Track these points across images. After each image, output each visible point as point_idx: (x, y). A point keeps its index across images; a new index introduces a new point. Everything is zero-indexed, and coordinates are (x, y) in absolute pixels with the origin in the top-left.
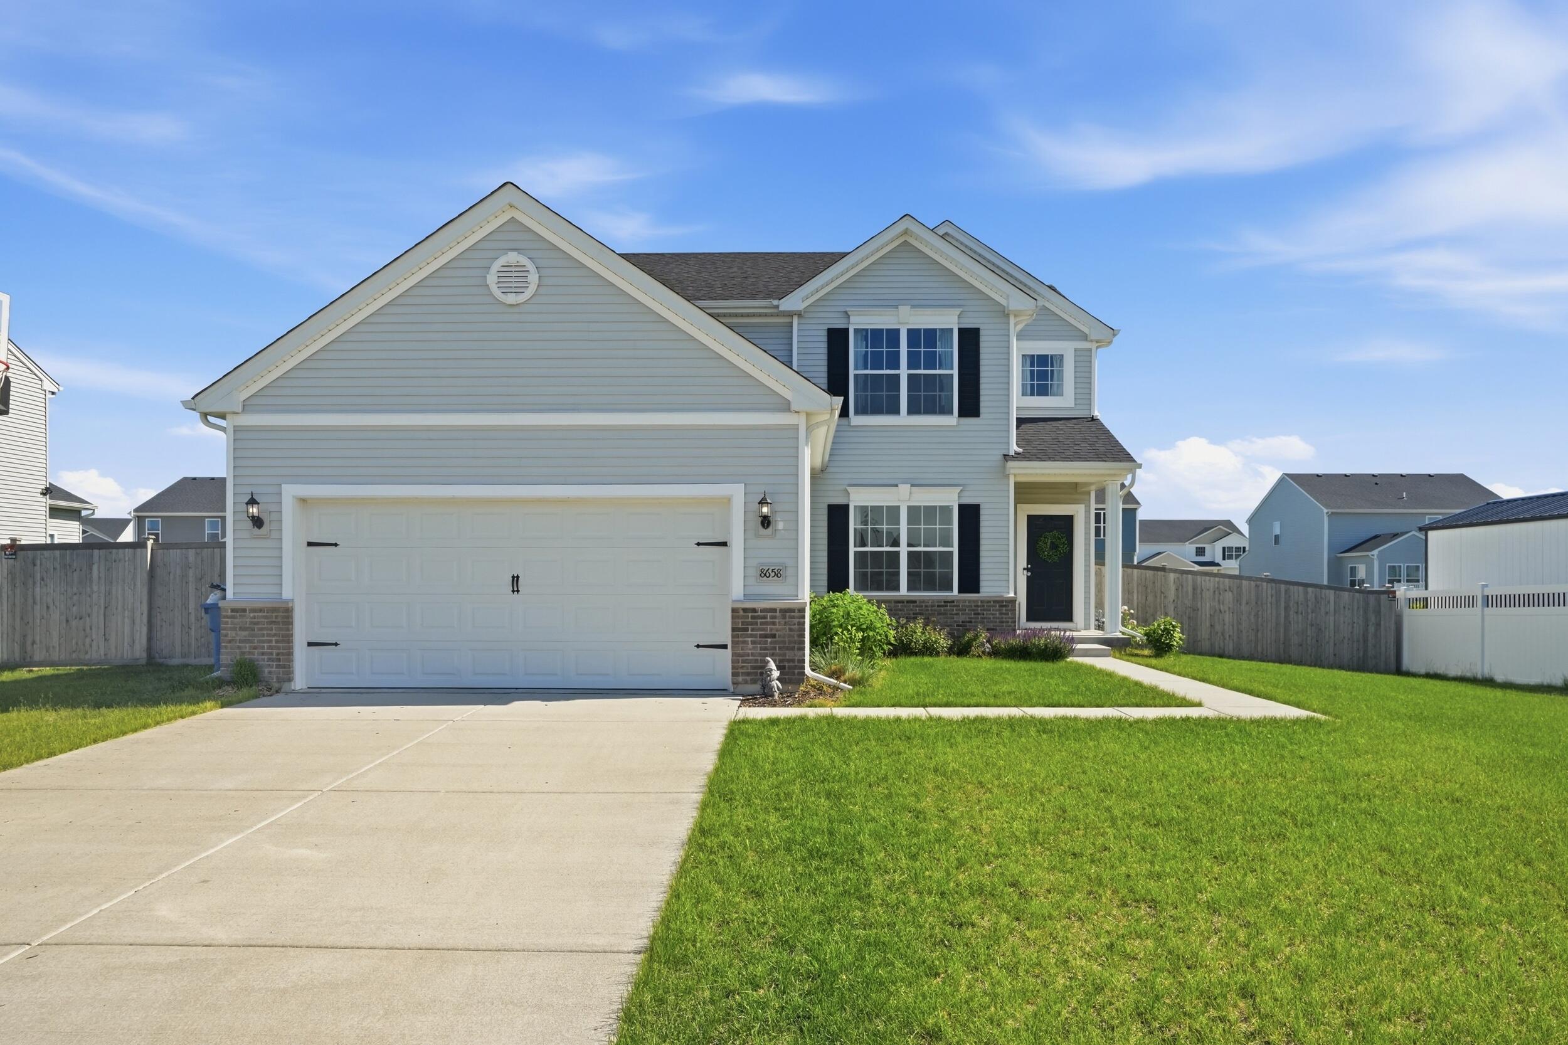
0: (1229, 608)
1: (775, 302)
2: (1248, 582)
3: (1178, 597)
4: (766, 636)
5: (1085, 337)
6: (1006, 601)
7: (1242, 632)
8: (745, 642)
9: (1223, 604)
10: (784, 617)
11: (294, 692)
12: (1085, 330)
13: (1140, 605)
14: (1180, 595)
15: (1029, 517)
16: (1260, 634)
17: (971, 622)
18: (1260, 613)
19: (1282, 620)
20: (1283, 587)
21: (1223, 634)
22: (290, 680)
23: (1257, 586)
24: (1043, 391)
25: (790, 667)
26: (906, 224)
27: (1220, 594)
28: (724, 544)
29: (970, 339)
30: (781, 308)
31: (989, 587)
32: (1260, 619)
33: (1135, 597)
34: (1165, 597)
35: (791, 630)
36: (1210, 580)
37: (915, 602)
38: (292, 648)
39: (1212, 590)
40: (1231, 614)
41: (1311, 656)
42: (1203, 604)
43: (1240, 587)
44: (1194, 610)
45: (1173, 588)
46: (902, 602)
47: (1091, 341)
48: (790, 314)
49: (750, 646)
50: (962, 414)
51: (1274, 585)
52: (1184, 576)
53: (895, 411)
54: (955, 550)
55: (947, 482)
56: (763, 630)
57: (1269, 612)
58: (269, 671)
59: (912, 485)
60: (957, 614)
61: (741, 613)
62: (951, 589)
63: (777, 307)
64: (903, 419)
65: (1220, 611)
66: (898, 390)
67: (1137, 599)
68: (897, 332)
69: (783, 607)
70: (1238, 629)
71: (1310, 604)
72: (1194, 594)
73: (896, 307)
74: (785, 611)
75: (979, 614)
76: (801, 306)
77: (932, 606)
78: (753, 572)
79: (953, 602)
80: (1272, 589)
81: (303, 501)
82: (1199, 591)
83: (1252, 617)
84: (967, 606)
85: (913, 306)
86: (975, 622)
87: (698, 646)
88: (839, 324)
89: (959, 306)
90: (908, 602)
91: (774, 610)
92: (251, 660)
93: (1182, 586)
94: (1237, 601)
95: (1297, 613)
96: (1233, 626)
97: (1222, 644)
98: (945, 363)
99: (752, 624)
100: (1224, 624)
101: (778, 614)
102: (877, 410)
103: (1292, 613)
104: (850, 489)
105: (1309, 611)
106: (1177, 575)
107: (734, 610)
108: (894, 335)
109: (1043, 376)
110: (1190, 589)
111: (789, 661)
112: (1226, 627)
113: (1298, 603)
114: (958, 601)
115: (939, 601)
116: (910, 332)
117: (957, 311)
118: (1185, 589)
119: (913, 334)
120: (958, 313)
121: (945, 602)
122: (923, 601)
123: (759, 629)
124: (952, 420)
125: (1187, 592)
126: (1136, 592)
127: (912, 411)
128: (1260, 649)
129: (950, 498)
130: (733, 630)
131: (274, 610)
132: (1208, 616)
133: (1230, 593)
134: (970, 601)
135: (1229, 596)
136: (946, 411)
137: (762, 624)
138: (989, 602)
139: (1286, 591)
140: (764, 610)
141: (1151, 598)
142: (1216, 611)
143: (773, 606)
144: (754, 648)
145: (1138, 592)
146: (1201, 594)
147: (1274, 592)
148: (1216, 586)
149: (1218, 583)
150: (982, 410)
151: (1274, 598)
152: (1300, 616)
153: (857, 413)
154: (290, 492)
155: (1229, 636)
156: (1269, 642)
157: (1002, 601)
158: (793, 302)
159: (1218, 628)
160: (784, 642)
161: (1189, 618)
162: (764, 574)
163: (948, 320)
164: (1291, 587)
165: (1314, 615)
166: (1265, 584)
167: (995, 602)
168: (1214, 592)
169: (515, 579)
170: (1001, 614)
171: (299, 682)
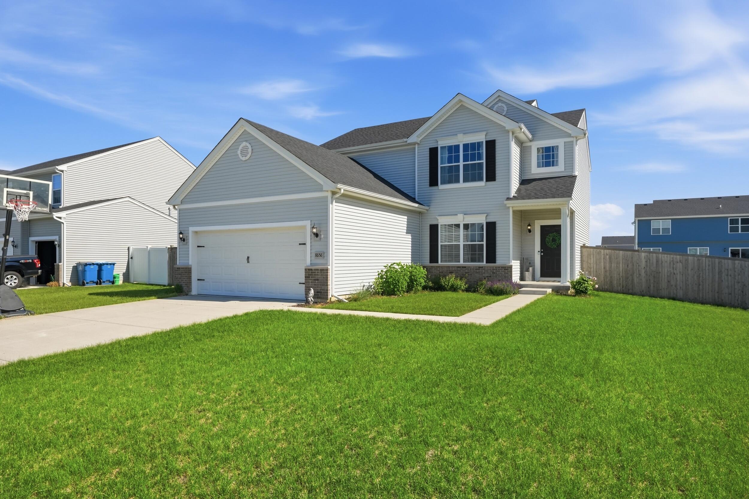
0: (680, 272)
1: (405, 140)
2: (692, 257)
3: (647, 266)
4: (315, 280)
5: (569, 136)
6: (507, 267)
7: (688, 285)
8: (309, 282)
9: (676, 269)
10: (321, 273)
11: (192, 295)
12: (570, 132)
13: (624, 270)
14: (648, 265)
15: (541, 226)
16: (701, 287)
17: (491, 277)
18: (701, 275)
19: (717, 279)
20: (717, 261)
21: (676, 286)
22: (191, 291)
23: (698, 260)
24: (547, 164)
25: (323, 292)
26: (459, 97)
27: (674, 264)
28: (305, 244)
29: (491, 145)
30: (408, 142)
31: (500, 261)
32: (701, 278)
33: (621, 265)
34: (639, 266)
35: (323, 278)
36: (667, 257)
37: (465, 267)
38: (191, 281)
39: (668, 262)
40: (681, 276)
41: (738, 300)
42: (663, 270)
43: (687, 260)
44: (657, 273)
45: (644, 261)
46: (460, 267)
47: (573, 137)
48: (414, 144)
49: (311, 284)
50: (487, 180)
51: (710, 259)
52: (651, 254)
53: (457, 181)
54: (484, 243)
55: (481, 212)
56: (315, 277)
57: (707, 274)
58: (185, 288)
59: (465, 214)
60: (484, 273)
61: (308, 271)
62: (483, 262)
63: (406, 142)
64: (462, 185)
65: (674, 274)
66: (459, 172)
67: (622, 266)
68: (458, 146)
69: (321, 268)
70: (686, 284)
71: (736, 270)
72: (657, 264)
73: (456, 135)
74: (322, 270)
75: (494, 273)
76: (418, 140)
77: (473, 269)
78: (314, 255)
79: (482, 267)
80: (709, 261)
81: (196, 232)
82: (660, 263)
83: (695, 277)
84: (489, 269)
85: (464, 134)
86: (493, 277)
87: (300, 283)
88: (433, 146)
89: (485, 131)
90: (463, 267)
91: (318, 270)
92: (181, 285)
93: (650, 260)
94: (685, 268)
95: (727, 275)
96: (683, 282)
97: (675, 291)
98: (480, 158)
99: (311, 275)
100: (677, 281)
101: (319, 271)
102: (450, 182)
103: (723, 275)
104: (438, 218)
105: (736, 274)
106: (646, 254)
107: (306, 270)
108: (457, 147)
109: (547, 157)
110: (655, 261)
111: (323, 290)
112: (678, 283)
113: (728, 270)
114: (485, 267)
115: (476, 267)
116: (464, 145)
117: (484, 133)
118: (651, 261)
119: (466, 146)
120: (485, 134)
121: (479, 267)
122: (469, 267)
123: (313, 277)
124: (482, 183)
125: (653, 263)
126: (621, 262)
127: (465, 181)
128: (701, 295)
129: (481, 219)
130: (305, 277)
131: (186, 268)
132: (666, 276)
133: (681, 264)
134: (490, 267)
135: (679, 265)
136: (481, 179)
137: (314, 275)
138: (499, 267)
139: (719, 263)
140: (315, 270)
141: (630, 266)
142: (671, 273)
143: (317, 268)
144: (312, 285)
145: (623, 263)
146: (662, 264)
147: (710, 263)
148: (671, 260)
149: (673, 258)
150: (497, 178)
151: (710, 267)
152: (730, 277)
153: (441, 184)
154: (192, 229)
155: (680, 287)
156: (707, 292)
157: (505, 267)
158: (413, 139)
159: (673, 283)
160: (321, 283)
161: (654, 277)
162: (317, 255)
163: (481, 138)
164: (723, 261)
165: (739, 276)
166: (704, 258)
167: (502, 267)
168: (670, 263)
169: (248, 258)
170: (504, 273)
171: (194, 292)
